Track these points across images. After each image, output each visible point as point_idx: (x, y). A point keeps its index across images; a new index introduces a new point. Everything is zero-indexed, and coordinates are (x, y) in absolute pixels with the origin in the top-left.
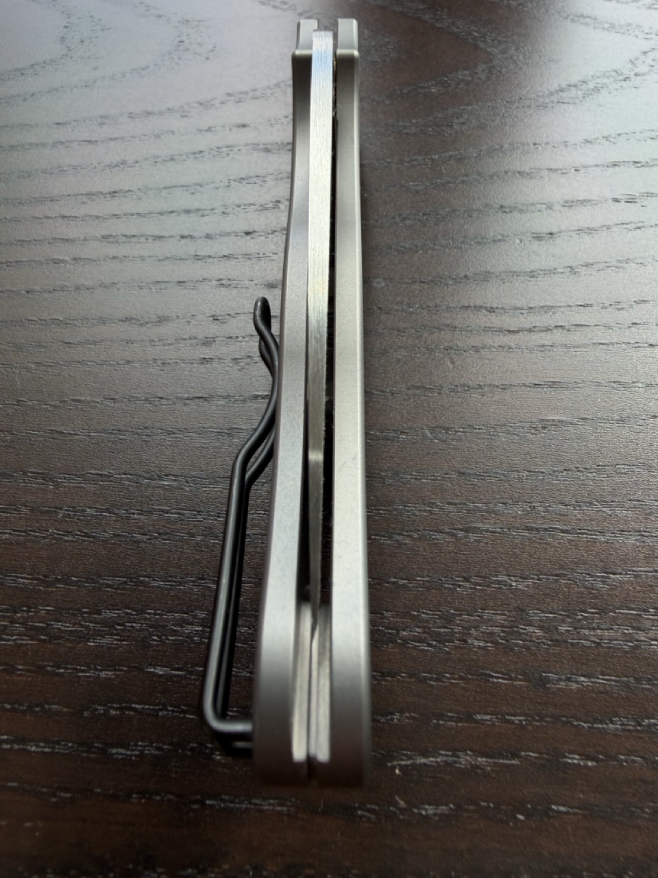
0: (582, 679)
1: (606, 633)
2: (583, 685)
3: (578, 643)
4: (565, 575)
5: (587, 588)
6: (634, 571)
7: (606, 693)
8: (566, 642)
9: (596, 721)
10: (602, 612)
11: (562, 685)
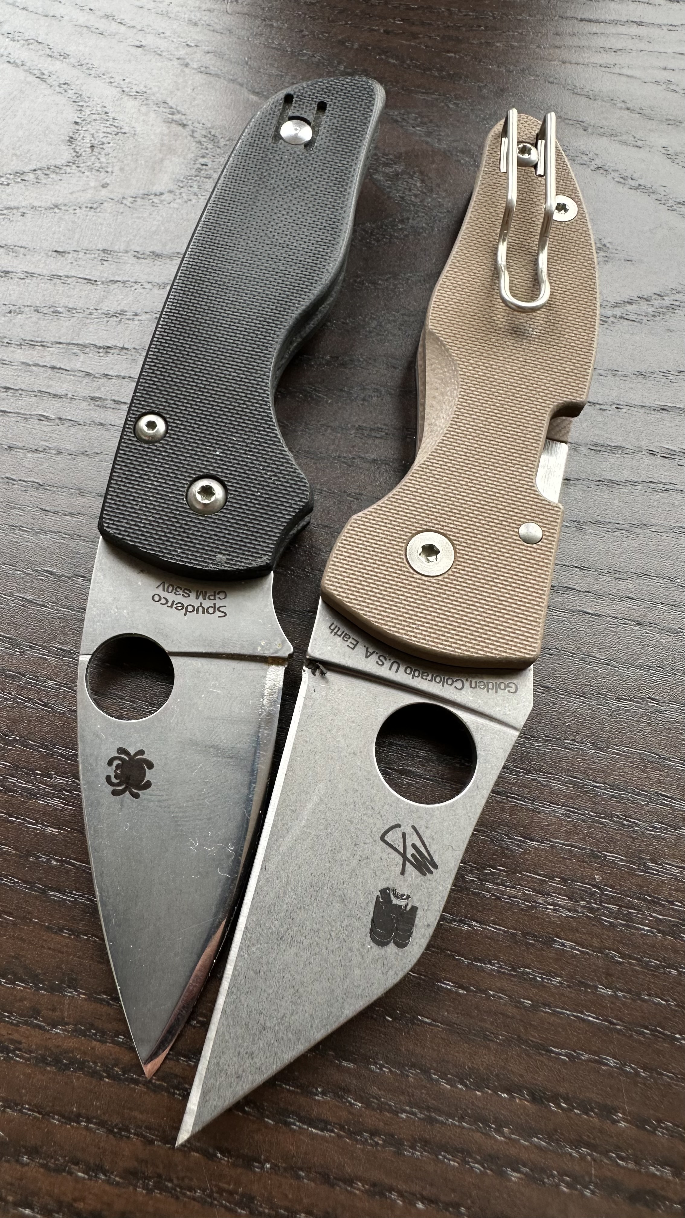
0: (474, 923)
1: (508, 890)
2: (473, 929)
3: (479, 893)
4: (484, 832)
5: (501, 847)
6: (551, 841)
7: (492, 939)
8: (468, 889)
9: (477, 959)
10: (511, 872)
11: (454, 925)
